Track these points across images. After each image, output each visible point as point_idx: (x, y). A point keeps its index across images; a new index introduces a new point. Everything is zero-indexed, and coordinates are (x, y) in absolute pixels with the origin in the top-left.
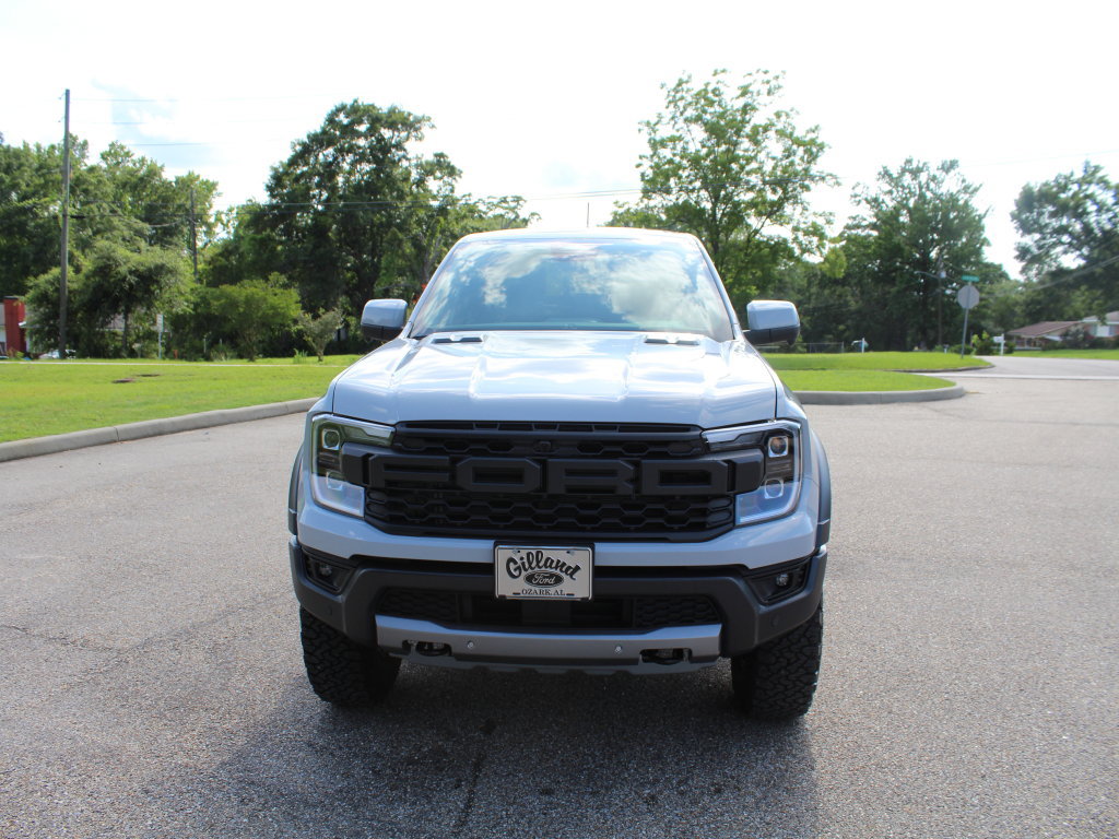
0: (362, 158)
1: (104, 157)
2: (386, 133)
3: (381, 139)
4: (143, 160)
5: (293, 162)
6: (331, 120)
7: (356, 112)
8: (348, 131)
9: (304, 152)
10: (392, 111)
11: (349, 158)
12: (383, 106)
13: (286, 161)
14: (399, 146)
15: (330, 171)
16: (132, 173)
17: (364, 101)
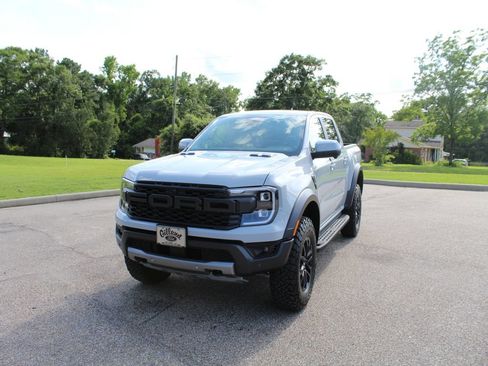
0: (294, 78)
1: (197, 80)
2: (306, 67)
3: (303, 70)
4: (211, 81)
5: (266, 81)
6: (282, 63)
7: (293, 58)
8: (289, 67)
9: (270, 77)
10: (309, 57)
11: (290, 78)
12: (305, 56)
13: (263, 80)
14: (311, 73)
15: (281, 84)
16: (207, 86)
17: (296, 54)
